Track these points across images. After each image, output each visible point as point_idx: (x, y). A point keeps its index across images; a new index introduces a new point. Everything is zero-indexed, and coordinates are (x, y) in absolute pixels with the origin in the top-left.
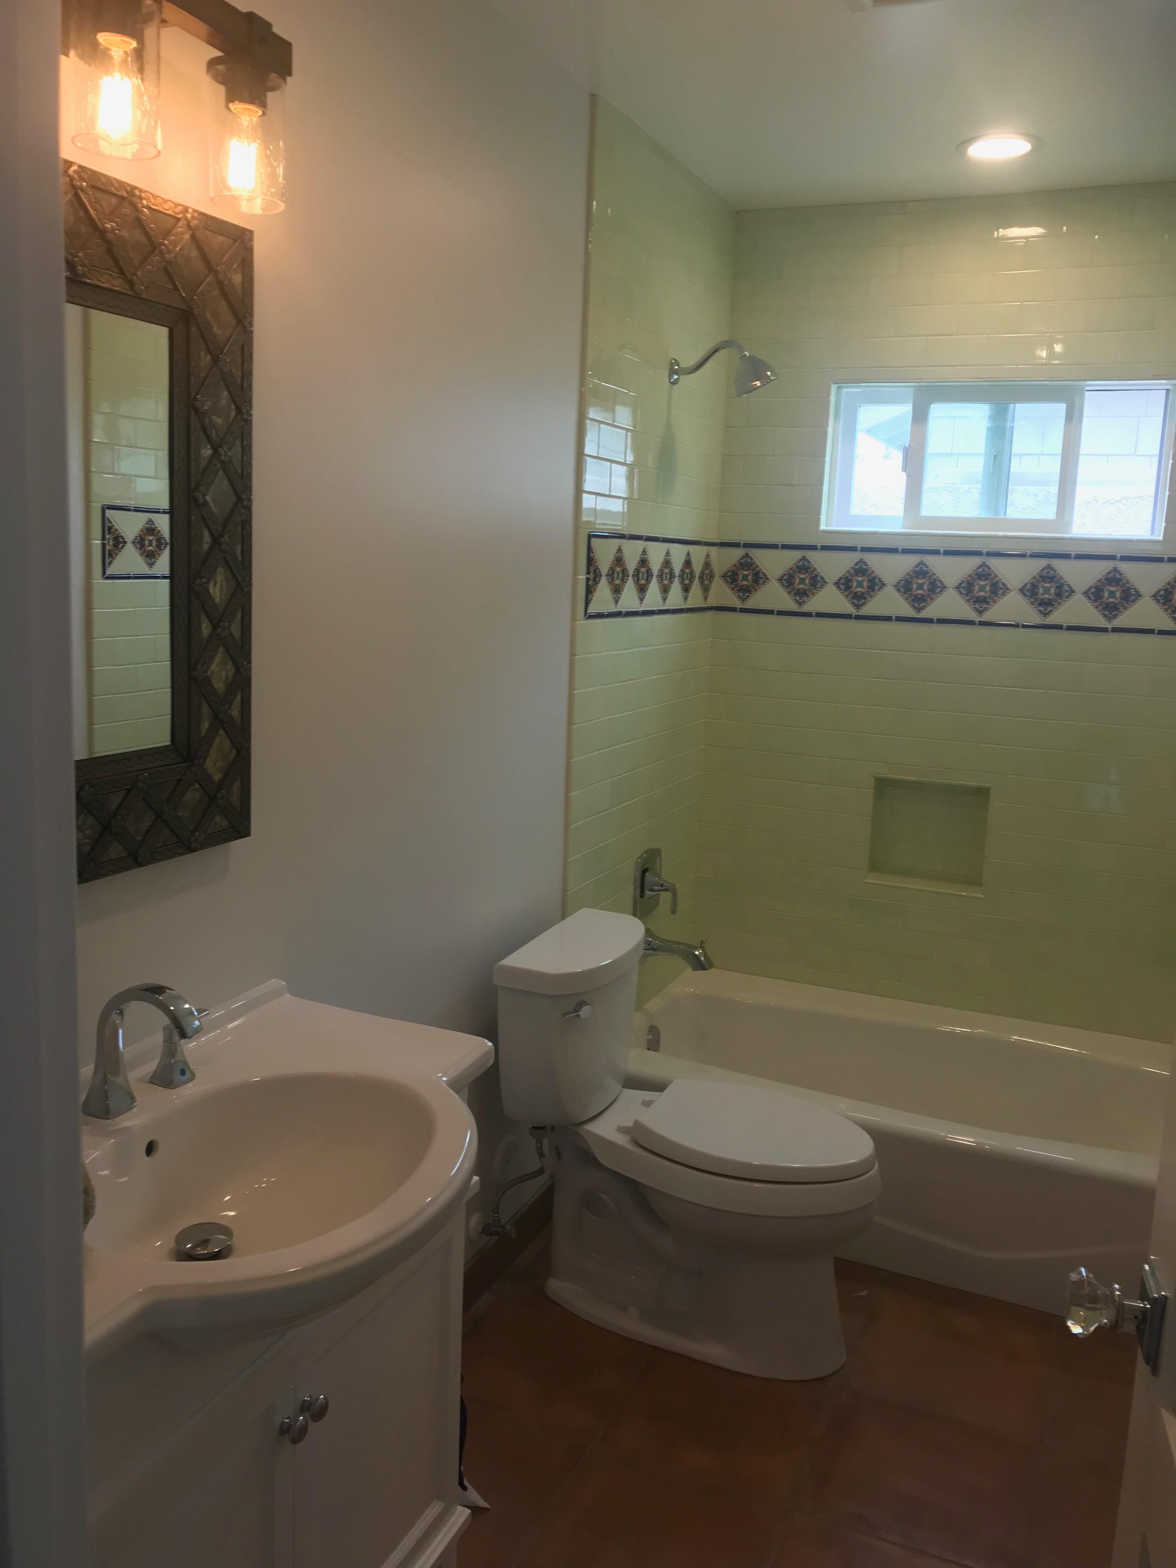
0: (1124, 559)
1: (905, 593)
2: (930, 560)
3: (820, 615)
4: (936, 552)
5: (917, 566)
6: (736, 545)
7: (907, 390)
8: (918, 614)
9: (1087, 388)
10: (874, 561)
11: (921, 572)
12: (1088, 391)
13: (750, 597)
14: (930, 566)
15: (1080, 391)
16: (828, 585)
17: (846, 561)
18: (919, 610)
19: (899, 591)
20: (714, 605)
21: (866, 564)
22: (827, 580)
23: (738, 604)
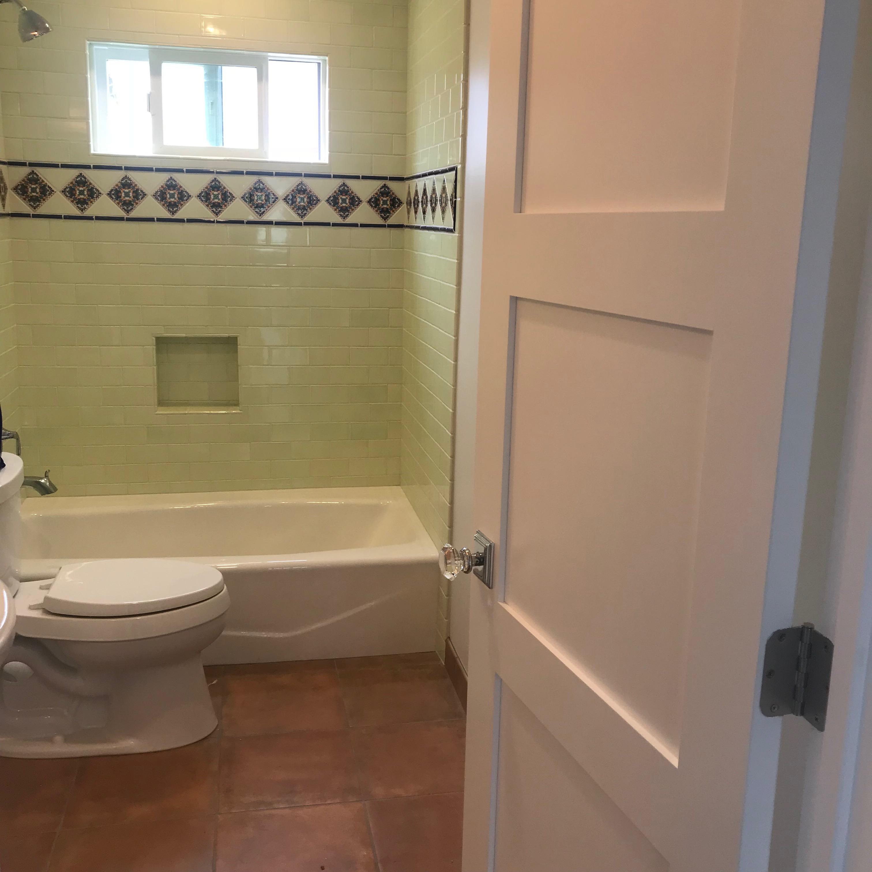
0: (307, 175)
1: (162, 200)
2: (177, 176)
3: (98, 218)
4: (180, 171)
5: (168, 181)
6: (23, 164)
7: (143, 49)
8: (173, 216)
9: (269, 58)
10: (136, 177)
11: (171, 185)
12: (270, 60)
13: (40, 206)
14: (177, 181)
15: (265, 60)
16: (102, 196)
17: (115, 177)
18: (173, 213)
19: (157, 199)
20: (10, 212)
21: (130, 179)
22: (101, 191)
23: (31, 212)
